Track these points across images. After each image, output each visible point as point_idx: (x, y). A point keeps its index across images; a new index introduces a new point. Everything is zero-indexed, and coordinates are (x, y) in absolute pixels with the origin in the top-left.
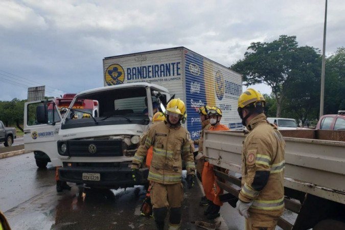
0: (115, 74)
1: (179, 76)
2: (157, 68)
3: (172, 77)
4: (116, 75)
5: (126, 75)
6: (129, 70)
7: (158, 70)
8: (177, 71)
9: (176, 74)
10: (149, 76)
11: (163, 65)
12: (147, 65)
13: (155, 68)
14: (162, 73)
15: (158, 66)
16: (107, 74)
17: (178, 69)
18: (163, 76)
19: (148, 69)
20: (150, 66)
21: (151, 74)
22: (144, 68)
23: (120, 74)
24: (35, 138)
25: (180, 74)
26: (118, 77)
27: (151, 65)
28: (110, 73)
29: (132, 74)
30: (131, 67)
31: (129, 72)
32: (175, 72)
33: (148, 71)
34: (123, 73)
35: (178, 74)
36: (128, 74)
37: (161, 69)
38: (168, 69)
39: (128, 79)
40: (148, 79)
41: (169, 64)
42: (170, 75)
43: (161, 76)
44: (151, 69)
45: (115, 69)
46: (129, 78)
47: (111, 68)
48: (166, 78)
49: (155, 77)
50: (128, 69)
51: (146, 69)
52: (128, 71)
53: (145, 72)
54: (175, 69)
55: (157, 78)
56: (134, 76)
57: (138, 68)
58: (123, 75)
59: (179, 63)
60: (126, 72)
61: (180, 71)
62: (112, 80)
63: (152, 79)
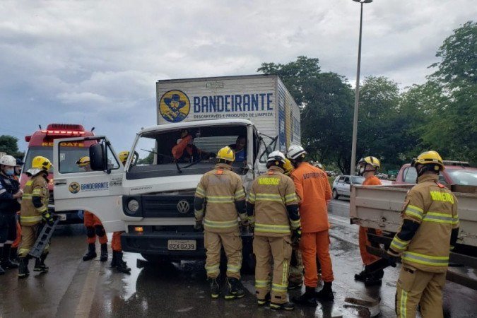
0: (175, 104)
1: (270, 111)
2: (238, 98)
3: (260, 111)
4: (177, 105)
5: (192, 105)
6: (197, 100)
7: (241, 101)
8: (268, 104)
9: (266, 108)
10: (226, 109)
11: (248, 96)
12: (224, 95)
13: (236, 98)
14: (247, 106)
15: (240, 96)
16: (163, 103)
17: (269, 102)
18: (247, 109)
19: (226, 99)
20: (229, 96)
21: (229, 107)
22: (220, 99)
23: (183, 104)
24: (75, 192)
25: (272, 109)
26: (179, 107)
27: (231, 94)
28: (167, 101)
29: (201, 104)
30: (201, 96)
31: (197, 102)
32: (266, 105)
33: (226, 102)
34: (187, 102)
35: (269, 108)
36: (195, 104)
37: (244, 101)
38: (255, 101)
39: (195, 111)
40: (224, 113)
41: (257, 95)
42: (257, 109)
43: (244, 110)
44: (229, 100)
45: (176, 97)
46: (197, 109)
47: (170, 96)
48: (251, 112)
49: (236, 110)
50: (195, 98)
51: (223, 99)
52: (195, 100)
53: (220, 104)
54: (266, 102)
55: (238, 112)
56: (205, 108)
57: (211, 97)
58: (187, 106)
59: (272, 94)
60: (192, 102)
61: (271, 106)
62: (171, 111)
63: (231, 113)
